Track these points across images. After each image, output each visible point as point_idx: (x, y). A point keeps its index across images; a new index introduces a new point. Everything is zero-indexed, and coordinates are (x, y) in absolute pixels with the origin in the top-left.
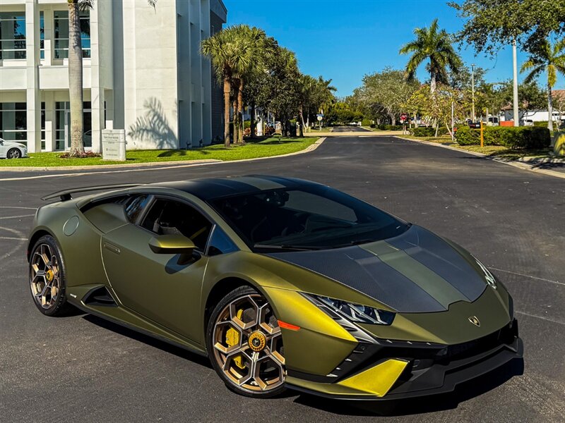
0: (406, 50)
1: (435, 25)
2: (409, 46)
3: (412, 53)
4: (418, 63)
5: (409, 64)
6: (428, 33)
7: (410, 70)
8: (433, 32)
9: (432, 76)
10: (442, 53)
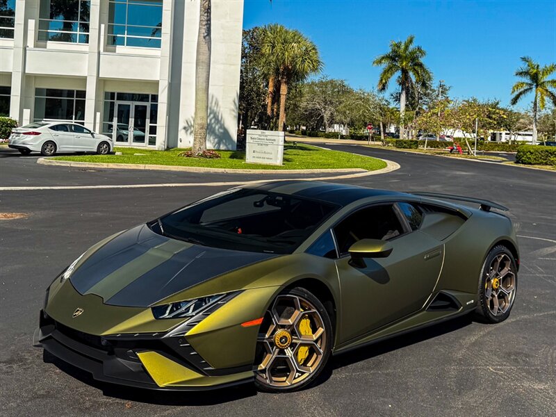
0: (380, 62)
1: (411, 41)
2: (383, 58)
3: (385, 64)
4: (391, 75)
5: (383, 76)
6: (403, 47)
7: (384, 81)
8: (407, 47)
9: (402, 89)
10: (416, 67)
